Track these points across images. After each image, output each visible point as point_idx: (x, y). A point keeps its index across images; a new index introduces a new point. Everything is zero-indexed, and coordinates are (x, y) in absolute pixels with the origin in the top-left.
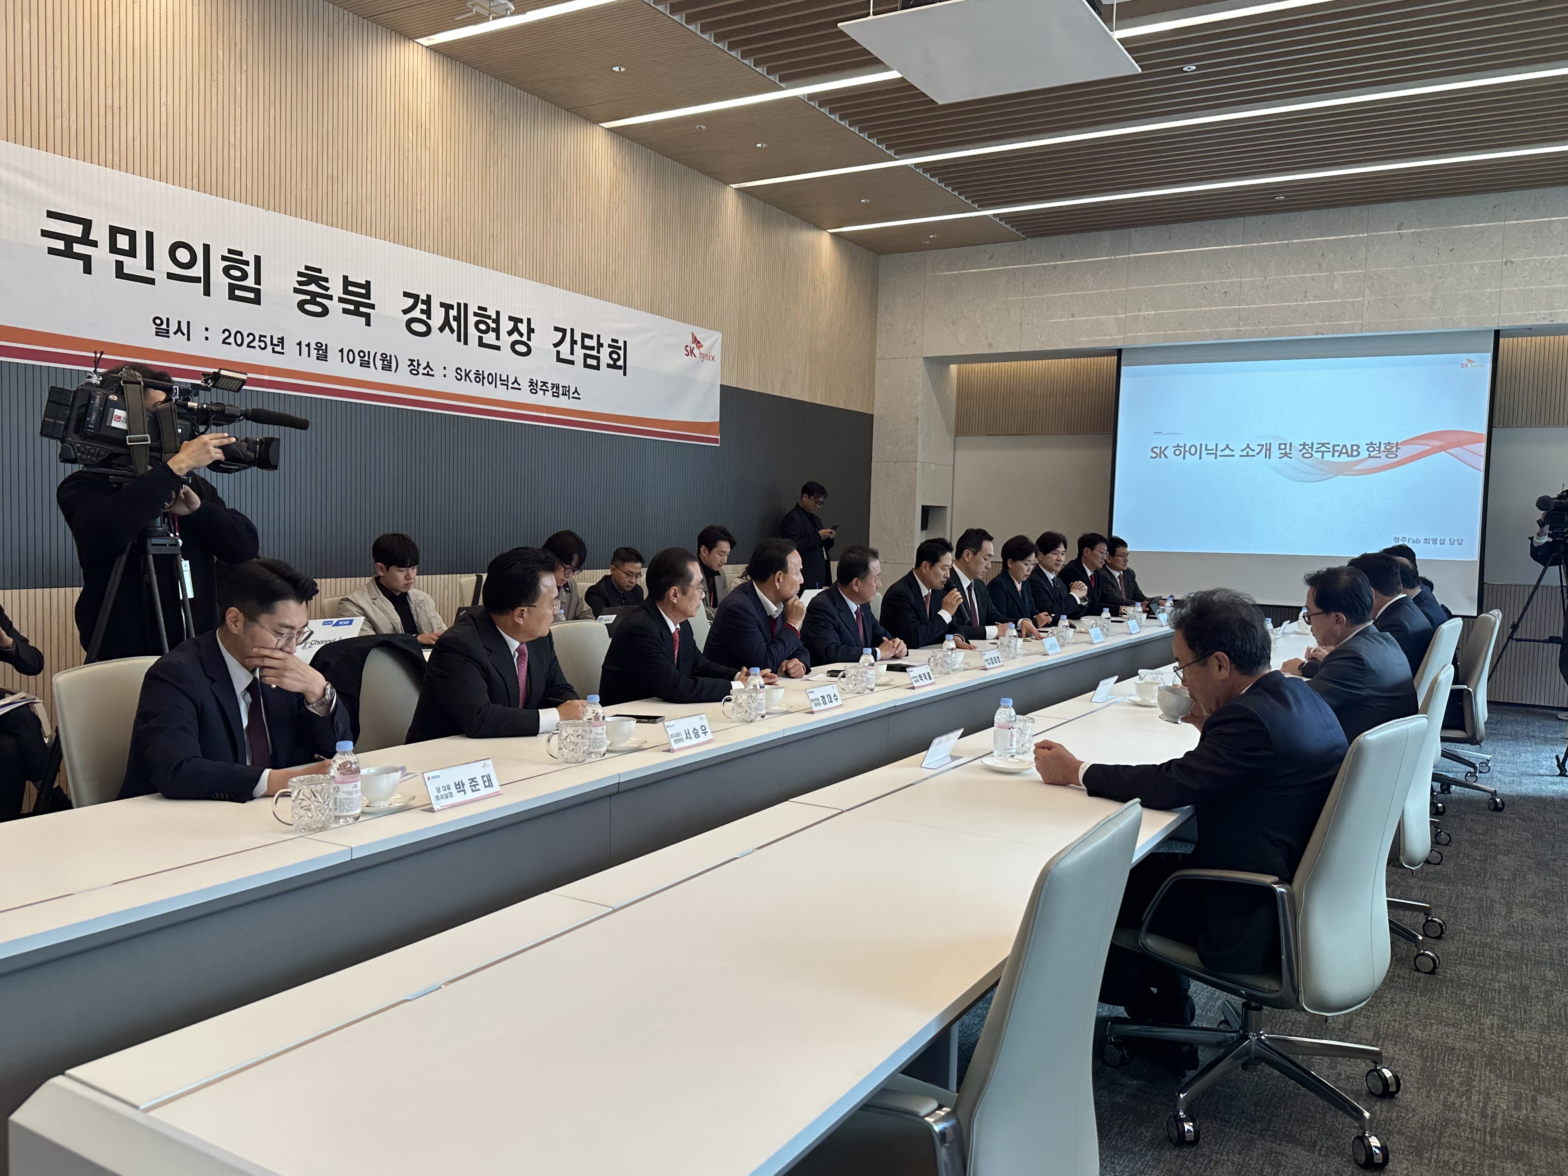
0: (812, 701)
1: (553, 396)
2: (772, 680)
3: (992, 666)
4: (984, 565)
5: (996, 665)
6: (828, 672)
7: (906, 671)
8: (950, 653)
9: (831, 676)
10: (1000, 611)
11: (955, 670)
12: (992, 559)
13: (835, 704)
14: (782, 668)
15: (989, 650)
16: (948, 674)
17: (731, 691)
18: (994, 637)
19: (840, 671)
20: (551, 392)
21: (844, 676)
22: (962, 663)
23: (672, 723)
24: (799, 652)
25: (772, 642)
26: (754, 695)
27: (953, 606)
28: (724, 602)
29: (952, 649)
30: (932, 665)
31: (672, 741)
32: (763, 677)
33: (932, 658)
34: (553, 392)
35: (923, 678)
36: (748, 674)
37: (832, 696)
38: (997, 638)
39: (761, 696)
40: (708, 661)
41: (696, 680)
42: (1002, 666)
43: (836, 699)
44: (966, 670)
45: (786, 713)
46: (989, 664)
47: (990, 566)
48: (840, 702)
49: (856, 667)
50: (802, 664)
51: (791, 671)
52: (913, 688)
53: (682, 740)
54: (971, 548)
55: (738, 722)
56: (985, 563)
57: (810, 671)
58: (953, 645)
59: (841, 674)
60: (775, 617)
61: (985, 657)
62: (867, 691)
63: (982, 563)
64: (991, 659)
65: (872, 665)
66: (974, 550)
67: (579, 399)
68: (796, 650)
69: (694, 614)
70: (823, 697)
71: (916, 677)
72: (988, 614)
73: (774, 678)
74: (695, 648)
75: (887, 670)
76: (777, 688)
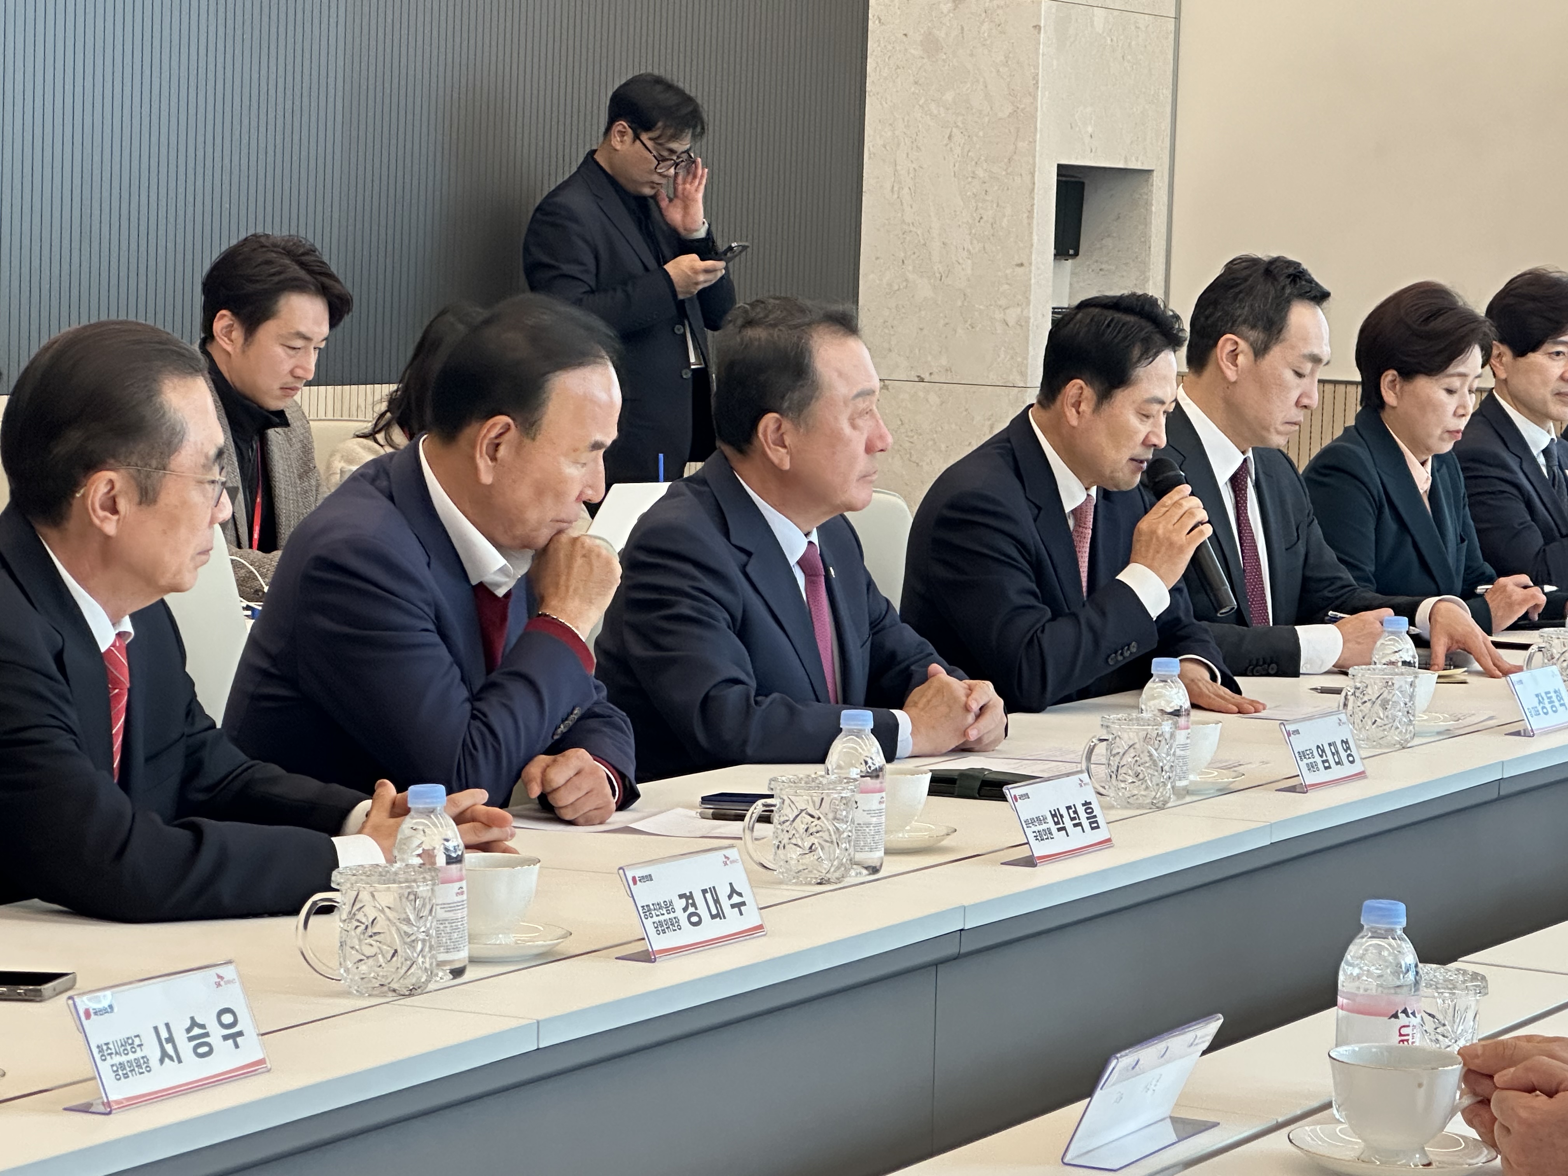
0: (647, 910)
2: (493, 834)
3: (1323, 776)
4: (1294, 395)
5: (1337, 772)
6: (705, 800)
7: (1003, 798)
8: (1167, 726)
9: (716, 817)
10: (1351, 566)
11: (1187, 792)
12: (1323, 373)
13: (733, 922)
14: (526, 785)
15: (1310, 718)
16: (1159, 806)
17: (335, 876)
18: (1329, 666)
19: (751, 799)
21: (765, 819)
22: (1211, 765)
23: (105, 999)
24: (593, 723)
25: (491, 686)
26: (423, 889)
27: (1174, 549)
28: (304, 532)
29: (1176, 713)
30: (1101, 771)
31: (105, 1068)
32: (459, 819)
33: (1101, 748)
35: (1068, 824)
36: (400, 811)
37: (723, 893)
38: (1341, 670)
39: (449, 893)
40: (243, 757)
41: (198, 833)
42: (1361, 775)
43: (739, 906)
44: (1226, 791)
45: (548, 957)
46: (1312, 767)
47: (1314, 400)
48: (751, 918)
49: (811, 783)
50: (603, 770)
51: (563, 800)
52: (1030, 862)
53: (142, 1066)
54: (1244, 329)
55: (360, 994)
56: (1295, 388)
57: (636, 795)
58: (1179, 698)
59: (758, 807)
60: (501, 592)
61: (1300, 744)
62: (857, 875)
63: (1283, 386)
64: (1321, 750)
65: (876, 774)
66: (1253, 335)
68: (582, 718)
69: (187, 577)
70: (688, 897)
71: (1041, 820)
72: (1305, 580)
73: (500, 823)
74: (193, 708)
75: (932, 792)
76: (512, 865)
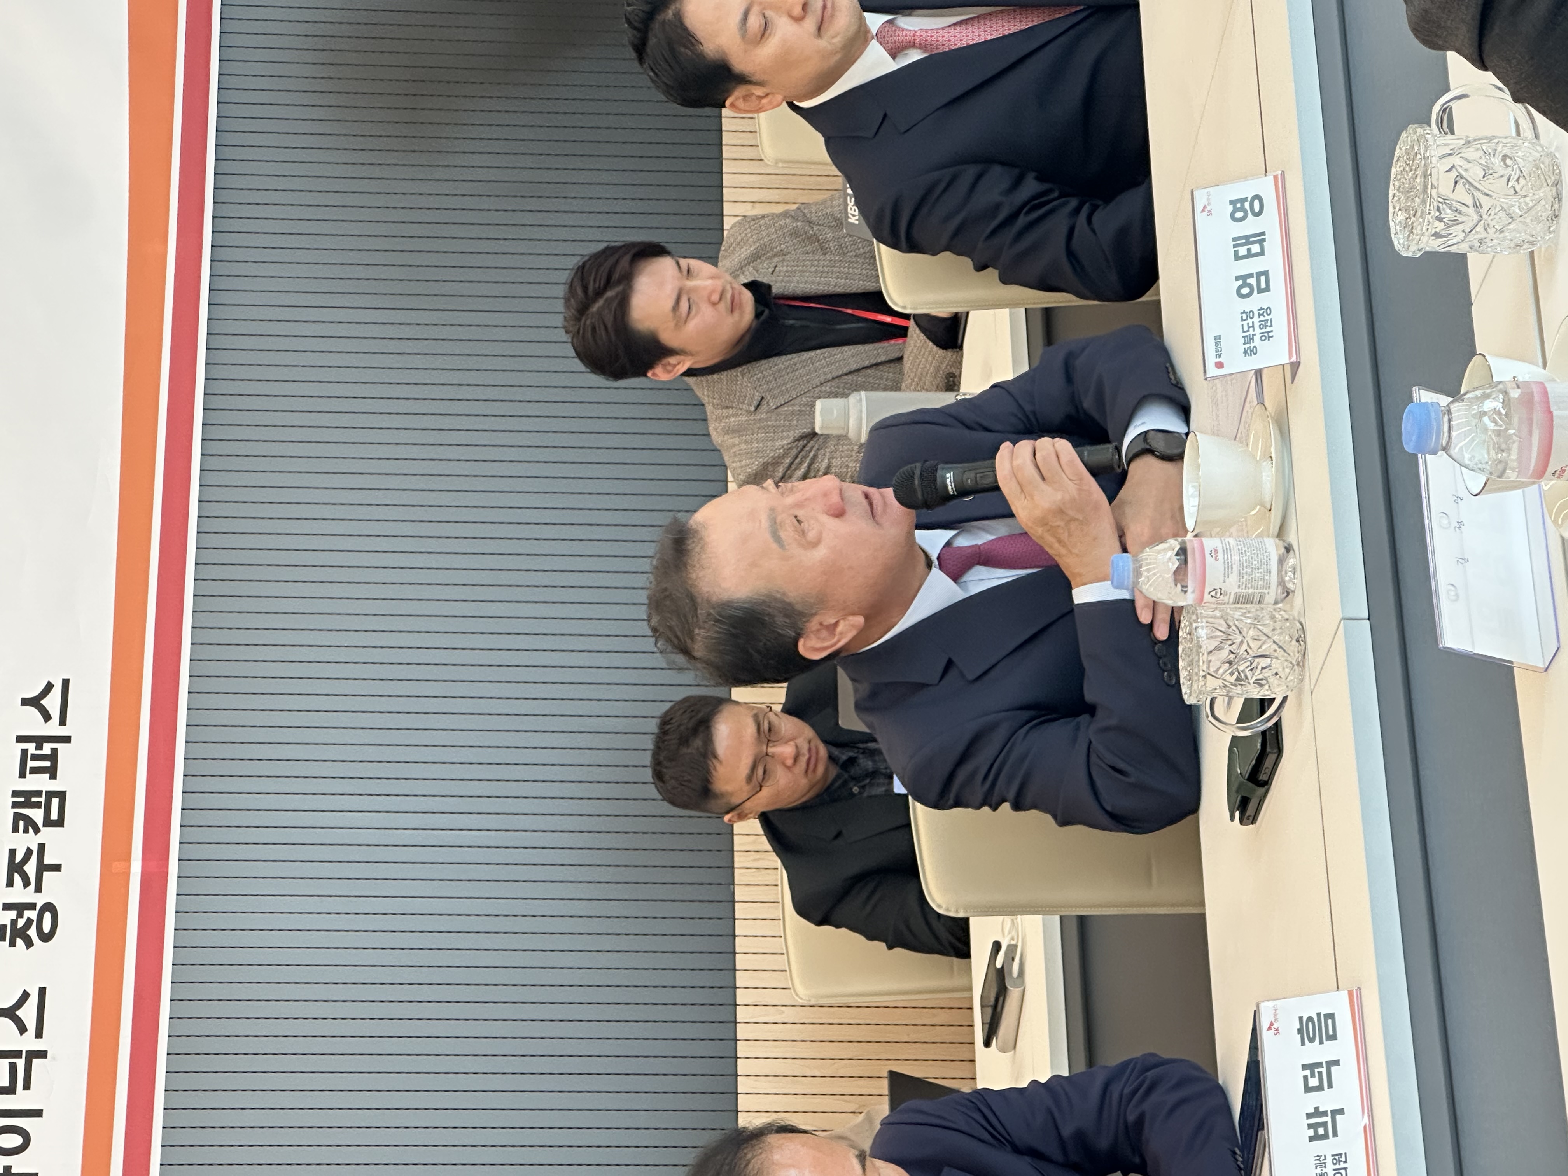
1: (60, 823)
20: (47, 835)
34: (48, 822)
67: (66, 683)
